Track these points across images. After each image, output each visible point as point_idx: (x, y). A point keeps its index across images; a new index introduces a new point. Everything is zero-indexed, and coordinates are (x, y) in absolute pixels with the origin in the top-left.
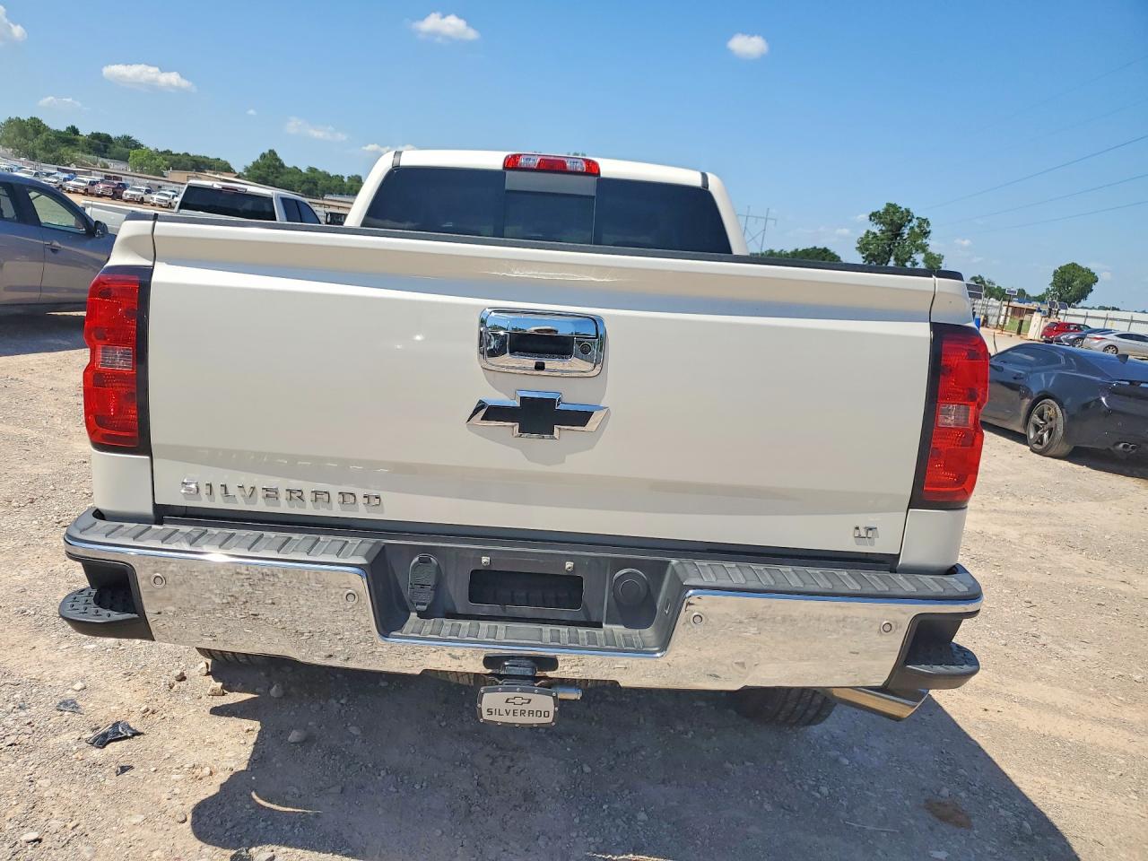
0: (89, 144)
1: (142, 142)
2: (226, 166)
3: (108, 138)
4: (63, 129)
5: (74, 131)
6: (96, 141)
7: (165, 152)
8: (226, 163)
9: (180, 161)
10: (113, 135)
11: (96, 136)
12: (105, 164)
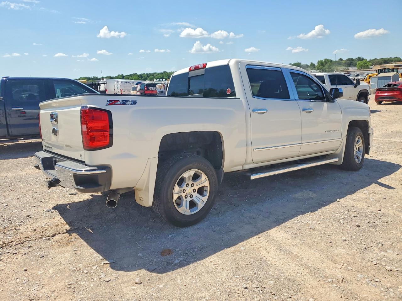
0: (345, 63)
1: (364, 58)
2: (399, 60)
3: (352, 59)
4: (337, 60)
5: (341, 59)
6: (348, 61)
7: (374, 59)
8: (399, 58)
9: (379, 62)
10: (354, 58)
11: (348, 60)
12: (348, 69)
